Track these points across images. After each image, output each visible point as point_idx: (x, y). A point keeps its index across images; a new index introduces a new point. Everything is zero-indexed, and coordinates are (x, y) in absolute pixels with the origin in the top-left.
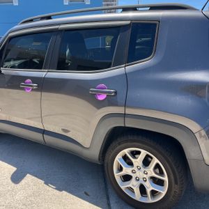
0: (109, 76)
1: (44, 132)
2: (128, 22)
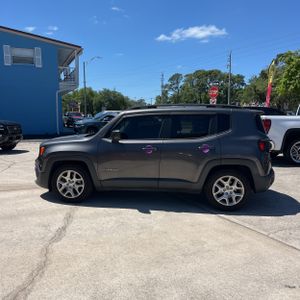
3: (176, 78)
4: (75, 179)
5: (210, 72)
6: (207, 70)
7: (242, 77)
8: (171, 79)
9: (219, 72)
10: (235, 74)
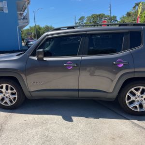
0: (120, 56)
1: (79, 90)
2: (128, 31)
3: (82, 19)
4: (9, 91)
5: (99, 15)
6: (98, 14)
7: (116, 17)
8: (80, 19)
9: (104, 15)
10: (112, 16)
